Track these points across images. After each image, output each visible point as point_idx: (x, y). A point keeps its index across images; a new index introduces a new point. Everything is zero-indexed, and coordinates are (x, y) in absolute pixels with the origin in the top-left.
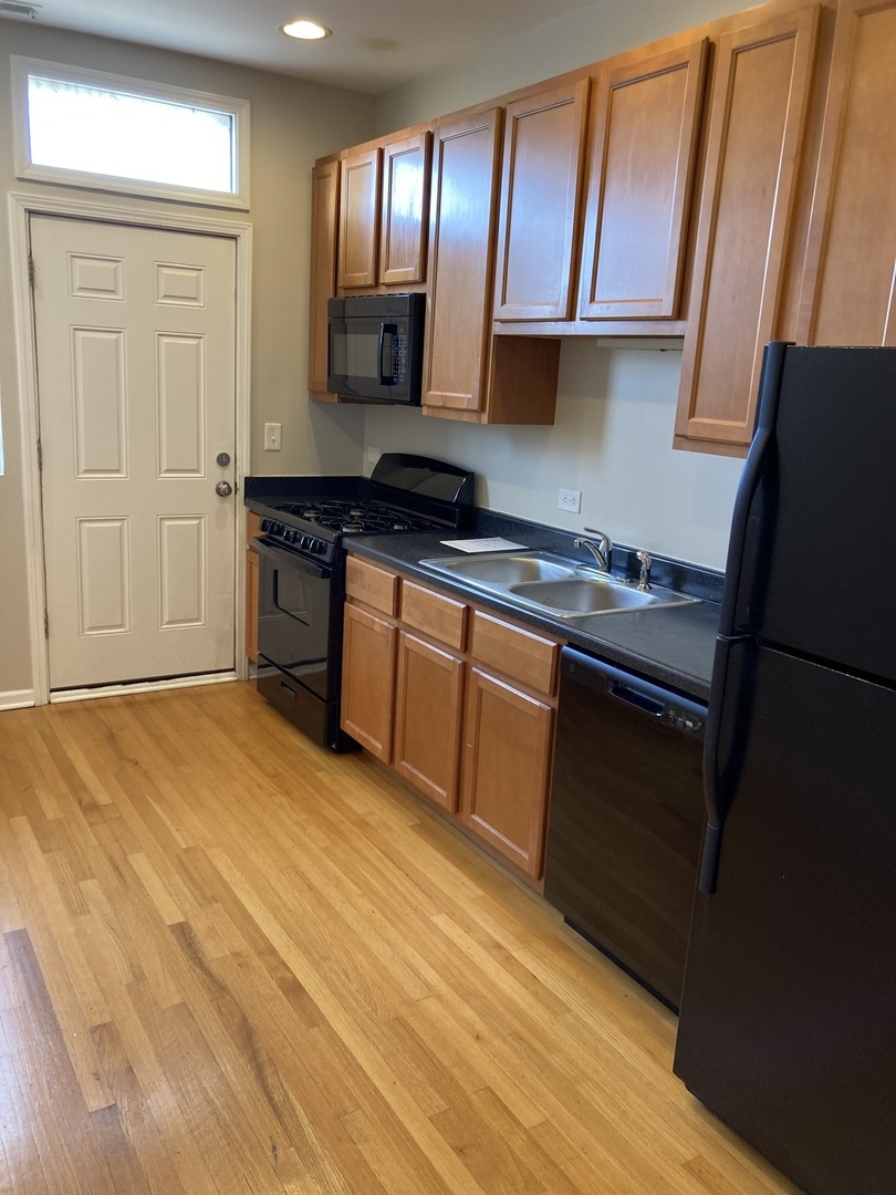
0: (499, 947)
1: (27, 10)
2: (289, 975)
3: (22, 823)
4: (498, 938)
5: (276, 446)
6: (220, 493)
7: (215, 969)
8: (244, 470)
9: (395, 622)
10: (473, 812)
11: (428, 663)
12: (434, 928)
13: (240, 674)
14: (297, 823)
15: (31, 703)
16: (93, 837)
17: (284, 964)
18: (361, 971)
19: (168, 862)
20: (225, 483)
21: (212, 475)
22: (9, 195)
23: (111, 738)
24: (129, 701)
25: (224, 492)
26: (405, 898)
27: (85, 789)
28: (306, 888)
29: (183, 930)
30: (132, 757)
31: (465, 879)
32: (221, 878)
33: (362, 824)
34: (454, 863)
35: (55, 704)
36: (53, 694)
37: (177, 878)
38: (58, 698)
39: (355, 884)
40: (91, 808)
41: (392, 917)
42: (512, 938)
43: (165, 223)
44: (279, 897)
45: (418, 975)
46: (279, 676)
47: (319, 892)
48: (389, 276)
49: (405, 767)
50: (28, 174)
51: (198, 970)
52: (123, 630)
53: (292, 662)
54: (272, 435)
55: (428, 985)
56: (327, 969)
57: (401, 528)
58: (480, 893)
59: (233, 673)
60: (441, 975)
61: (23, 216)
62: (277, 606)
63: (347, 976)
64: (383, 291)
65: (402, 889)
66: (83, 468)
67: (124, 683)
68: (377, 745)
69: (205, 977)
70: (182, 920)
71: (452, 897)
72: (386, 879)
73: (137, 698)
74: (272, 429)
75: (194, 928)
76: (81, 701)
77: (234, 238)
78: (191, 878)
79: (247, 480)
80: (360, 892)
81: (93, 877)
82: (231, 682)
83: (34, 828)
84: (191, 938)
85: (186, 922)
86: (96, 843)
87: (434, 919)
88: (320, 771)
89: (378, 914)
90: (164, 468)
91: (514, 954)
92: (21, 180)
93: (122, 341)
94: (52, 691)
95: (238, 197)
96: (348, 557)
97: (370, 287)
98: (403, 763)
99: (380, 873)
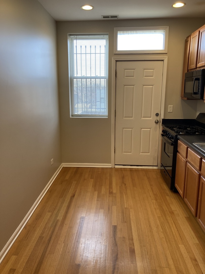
0: (196, 260)
1: (116, 17)
2: (133, 247)
3: (96, 193)
4: (197, 257)
5: (171, 111)
6: (156, 122)
7: (117, 240)
8: (162, 117)
9: (186, 159)
10: (199, 218)
11: (192, 172)
12: (178, 248)
13: (159, 167)
14: (155, 208)
15: (111, 167)
16: (108, 200)
17: (133, 244)
18: (152, 253)
19: (120, 210)
20: (157, 120)
21: (154, 118)
22: (112, 58)
23: (123, 178)
24: (131, 170)
25: (157, 122)
26: (174, 237)
27: (112, 188)
28: (149, 226)
29: (115, 227)
30: (125, 183)
31: (195, 237)
32: (130, 217)
33: (172, 213)
34: (193, 231)
35: (116, 168)
36: (115, 166)
37: (120, 214)
38: (117, 167)
39: (162, 228)
40: (111, 193)
41: (168, 241)
42: (201, 259)
43: (146, 59)
44: (141, 226)
45: (167, 260)
46: (164, 169)
47: (151, 228)
48: (199, 65)
49: (186, 200)
50: (116, 53)
51: (113, 238)
52: (131, 153)
53: (166, 166)
54: (170, 108)
55: (168, 264)
56: (143, 249)
57: (198, 133)
58: (198, 242)
59: (157, 167)
60: (174, 263)
61: (115, 62)
62: (165, 152)
63: (147, 253)
64: (198, 69)
65: (174, 233)
66: (124, 116)
67: (131, 165)
68: (181, 192)
69: (114, 240)
70: (116, 225)
71: (188, 241)
72: (171, 230)
73: (133, 169)
74: (170, 107)
75: (118, 227)
76: (121, 168)
77: (163, 60)
78: (123, 215)
79: (163, 120)
80: (162, 231)
81: (103, 209)
82: (156, 169)
83: (98, 194)
84: (116, 230)
85: (117, 226)
86: (108, 201)
87: (180, 245)
88: (167, 196)
89: (164, 239)
90: (143, 116)
91: (200, 264)
92: (115, 54)
93: (134, 87)
94: (115, 165)
95: (164, 50)
96: (179, 141)
97: (195, 69)
98: (186, 199)
99: (170, 228)
